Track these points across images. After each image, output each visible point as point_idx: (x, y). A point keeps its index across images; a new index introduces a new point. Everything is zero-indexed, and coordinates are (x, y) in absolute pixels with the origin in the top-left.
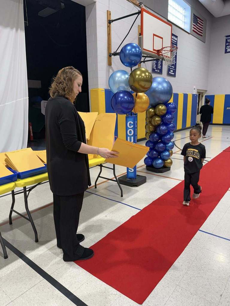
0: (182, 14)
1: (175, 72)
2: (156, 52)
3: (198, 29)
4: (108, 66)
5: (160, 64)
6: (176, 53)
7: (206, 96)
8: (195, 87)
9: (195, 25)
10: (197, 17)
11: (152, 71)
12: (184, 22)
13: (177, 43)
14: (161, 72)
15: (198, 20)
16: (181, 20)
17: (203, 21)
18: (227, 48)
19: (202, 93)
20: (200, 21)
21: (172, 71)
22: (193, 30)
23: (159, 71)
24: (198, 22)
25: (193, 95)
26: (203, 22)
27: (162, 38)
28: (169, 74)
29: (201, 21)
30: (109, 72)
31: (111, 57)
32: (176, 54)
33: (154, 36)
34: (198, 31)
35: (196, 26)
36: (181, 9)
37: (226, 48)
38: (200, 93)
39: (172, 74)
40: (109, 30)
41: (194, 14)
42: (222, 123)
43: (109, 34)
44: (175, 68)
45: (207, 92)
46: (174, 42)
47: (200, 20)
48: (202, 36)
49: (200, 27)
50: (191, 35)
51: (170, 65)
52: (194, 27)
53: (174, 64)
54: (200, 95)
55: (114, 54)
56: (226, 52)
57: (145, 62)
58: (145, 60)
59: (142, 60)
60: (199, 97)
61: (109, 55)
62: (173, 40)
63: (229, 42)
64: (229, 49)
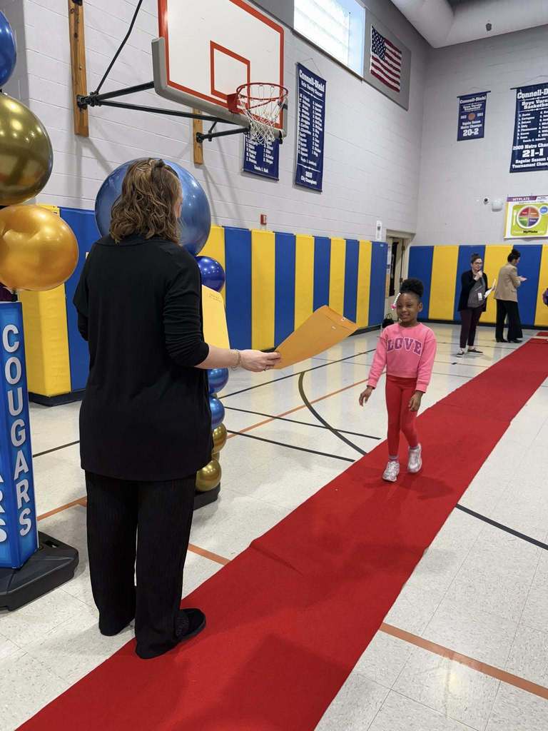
0: (340, 25)
1: (318, 176)
3: (386, 72)
4: (74, 136)
5: (269, 152)
6: (323, 127)
7: (411, 248)
8: (379, 223)
9: (378, 59)
10: (383, 38)
11: (244, 168)
12: (349, 49)
13: (323, 98)
14: (273, 174)
15: (386, 48)
16: (341, 43)
17: (400, 52)
18: (462, 128)
19: (403, 239)
20: (391, 51)
21: (309, 174)
22: (373, 73)
23: (266, 171)
24: (387, 51)
25: (375, 245)
26: (400, 56)
27: (247, 62)
28: (299, 183)
29: (394, 51)
30: (79, 155)
31: (86, 108)
32: (321, 130)
33: (215, 50)
34: (385, 75)
35: (382, 62)
36: (338, 13)
37: (459, 128)
38: (396, 241)
39: (309, 184)
40: (77, 22)
41: (374, 30)
42: (450, 317)
43: (76, 36)
44: (320, 166)
45: (415, 237)
46: (314, 94)
47: (391, 49)
48: (397, 90)
49: (391, 66)
50: (367, 84)
51: (304, 157)
52: (375, 63)
53: (317, 155)
54: (397, 244)
55: (90, 97)
56: (461, 137)
57: (213, 139)
58: (213, 132)
59: (205, 132)
60: (394, 252)
61: (78, 103)
62: (312, 89)
63: (467, 114)
64: (467, 129)
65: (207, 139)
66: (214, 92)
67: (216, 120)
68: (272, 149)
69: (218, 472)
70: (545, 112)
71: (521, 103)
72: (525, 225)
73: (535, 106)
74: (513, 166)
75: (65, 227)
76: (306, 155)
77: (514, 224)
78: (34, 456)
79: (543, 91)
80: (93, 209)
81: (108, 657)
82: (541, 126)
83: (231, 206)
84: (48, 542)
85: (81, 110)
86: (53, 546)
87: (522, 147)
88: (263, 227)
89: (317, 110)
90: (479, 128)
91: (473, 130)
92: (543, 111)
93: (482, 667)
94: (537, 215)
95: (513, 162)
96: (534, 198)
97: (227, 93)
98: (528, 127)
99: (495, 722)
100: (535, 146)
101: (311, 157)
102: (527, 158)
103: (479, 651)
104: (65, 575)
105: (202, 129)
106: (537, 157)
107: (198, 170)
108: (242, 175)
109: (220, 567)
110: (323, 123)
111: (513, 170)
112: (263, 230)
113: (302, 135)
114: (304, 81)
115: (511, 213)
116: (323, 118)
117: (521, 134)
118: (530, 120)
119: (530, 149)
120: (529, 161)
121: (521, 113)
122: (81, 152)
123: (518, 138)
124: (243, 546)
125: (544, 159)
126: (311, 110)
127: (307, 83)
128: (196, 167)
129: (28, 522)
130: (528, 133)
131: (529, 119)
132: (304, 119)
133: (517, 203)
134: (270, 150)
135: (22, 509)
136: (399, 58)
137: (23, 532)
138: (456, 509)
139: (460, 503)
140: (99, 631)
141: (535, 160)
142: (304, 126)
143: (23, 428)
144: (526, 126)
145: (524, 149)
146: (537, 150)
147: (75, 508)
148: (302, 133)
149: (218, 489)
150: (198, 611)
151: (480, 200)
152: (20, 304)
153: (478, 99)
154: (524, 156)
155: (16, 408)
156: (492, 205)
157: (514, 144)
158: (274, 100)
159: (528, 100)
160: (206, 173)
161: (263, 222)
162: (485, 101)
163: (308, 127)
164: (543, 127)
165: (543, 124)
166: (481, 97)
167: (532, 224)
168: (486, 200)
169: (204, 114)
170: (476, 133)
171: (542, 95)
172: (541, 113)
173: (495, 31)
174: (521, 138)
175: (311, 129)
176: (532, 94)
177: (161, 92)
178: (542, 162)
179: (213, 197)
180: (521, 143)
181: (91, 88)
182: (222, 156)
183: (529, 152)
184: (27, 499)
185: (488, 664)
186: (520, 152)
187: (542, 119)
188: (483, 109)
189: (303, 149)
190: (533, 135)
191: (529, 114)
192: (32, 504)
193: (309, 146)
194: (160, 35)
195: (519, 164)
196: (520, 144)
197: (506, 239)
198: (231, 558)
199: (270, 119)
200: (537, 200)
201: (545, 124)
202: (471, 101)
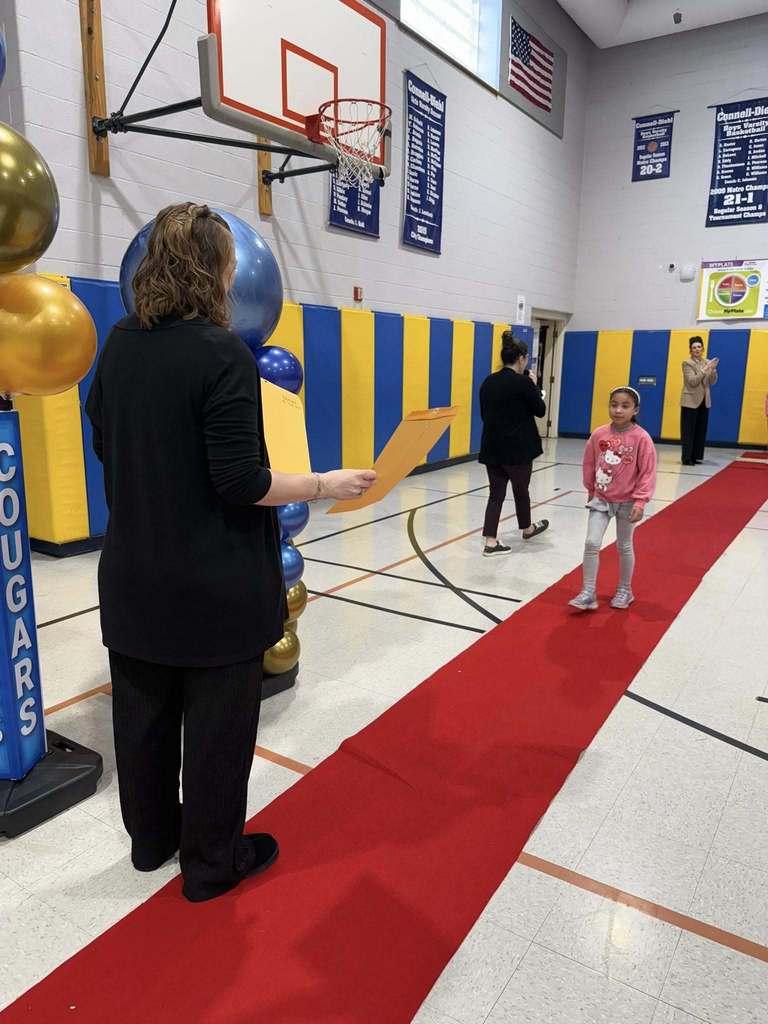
0: (467, 16)
1: (435, 232)
2: (303, 126)
3: (531, 83)
4: (89, 175)
5: (366, 198)
6: (442, 162)
7: (567, 334)
8: (521, 299)
9: (521, 63)
10: (527, 34)
11: (331, 219)
12: (479, 50)
13: (442, 120)
14: (371, 229)
15: (531, 48)
16: (467, 41)
17: (551, 54)
18: (639, 163)
19: (555, 321)
20: (539, 54)
21: (422, 230)
22: (513, 84)
23: (362, 225)
24: (533, 53)
26: (552, 60)
27: (333, 69)
28: (407, 241)
29: (542, 53)
31: (105, 135)
32: (439, 166)
33: (288, 52)
34: (531, 87)
37: (635, 163)
38: (545, 324)
39: (423, 243)
40: (91, 12)
41: (514, 23)
43: (90, 32)
44: (438, 218)
45: (572, 318)
46: (430, 115)
47: (538, 49)
48: (546, 108)
49: (538, 74)
50: (504, 101)
51: (415, 205)
52: (517, 70)
53: (433, 203)
54: (546, 329)
55: (110, 121)
56: (637, 176)
57: (286, 179)
58: (286, 169)
59: (275, 170)
60: (543, 339)
61: (94, 128)
62: (426, 108)
63: (647, 143)
64: (646, 165)
65: (278, 180)
66: (286, 112)
67: (290, 152)
68: (369, 193)
69: (295, 648)
70: (756, 140)
71: (723, 128)
72: (726, 301)
73: (742, 132)
74: (711, 217)
75: (77, 306)
76: (419, 202)
77: (711, 300)
78: (40, 626)
79: (753, 110)
80: (118, 280)
81: (144, 900)
82: (751, 161)
83: (313, 275)
84: (59, 743)
85: (98, 139)
86: (68, 750)
87: (723, 191)
88: (358, 305)
89: (433, 137)
90: (663, 163)
91: (654, 167)
92: (753, 138)
93: (657, 911)
94: (744, 287)
95: (710, 212)
96: (739, 263)
97: (306, 113)
98: (733, 163)
99: (674, 984)
100: (742, 189)
101: (425, 205)
102: (730, 206)
103: (654, 889)
104: (85, 789)
105: (269, 165)
106: (744, 204)
107: (265, 223)
108: (328, 231)
109: (298, 777)
110: (442, 157)
111: (710, 224)
112: (356, 308)
113: (412, 173)
114: (415, 96)
115: (707, 284)
116: (442, 149)
117: (723, 172)
118: (735, 152)
119: (735, 194)
120: (732, 210)
121: (722, 143)
122: (99, 198)
123: (718, 178)
124: (330, 748)
125: (754, 208)
126: (424, 138)
127: (419, 99)
128: (262, 220)
129: (32, 716)
130: (732, 171)
131: (733, 150)
132: (415, 150)
133: (716, 270)
134: (366, 195)
135: (23, 698)
136: (551, 63)
137: (25, 731)
138: (624, 696)
139: (631, 689)
140: (131, 865)
141: (742, 209)
142: (414, 160)
143: (23, 587)
144: (730, 160)
145: (726, 194)
146: (744, 194)
147: (98, 699)
148: (413, 170)
149: (295, 670)
150: (269, 836)
151: (663, 267)
152: (17, 414)
153: (661, 122)
154: (726, 203)
155: (12, 559)
156: (680, 272)
157: (712, 187)
158: (372, 123)
159: (732, 123)
160: (276, 227)
161: (357, 298)
162: (671, 124)
163: (420, 163)
164: (753, 162)
165: (753, 157)
166: (666, 119)
167: (735, 299)
168: (672, 266)
169: (274, 144)
170: (659, 170)
171: (753, 116)
172: (751, 141)
173: (687, 24)
174: (722, 177)
175: (424, 164)
176: (738, 115)
177: (212, 113)
178: (751, 212)
179: (287, 263)
180: (721, 184)
181: (112, 107)
182: (299, 204)
183: (732, 197)
184: (30, 685)
185: (665, 906)
186: (721, 197)
187: (752, 150)
188: (669, 137)
189: (413, 194)
190: (739, 173)
191: (734, 144)
192: (37, 692)
193: (422, 188)
194: (210, 31)
195: (719, 215)
196: (719, 187)
197: (699, 322)
198: (314, 765)
199: (366, 151)
200: (743, 266)
201: (756, 157)
202: (651, 124)
